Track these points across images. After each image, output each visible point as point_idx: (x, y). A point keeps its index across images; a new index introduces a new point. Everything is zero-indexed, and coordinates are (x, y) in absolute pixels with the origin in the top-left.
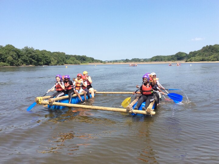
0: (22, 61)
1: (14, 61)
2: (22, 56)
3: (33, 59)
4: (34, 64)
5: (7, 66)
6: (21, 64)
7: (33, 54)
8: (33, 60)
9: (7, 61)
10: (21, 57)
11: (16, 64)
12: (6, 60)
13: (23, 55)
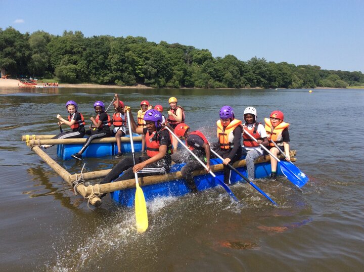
0: (246, 80)
1: (234, 80)
2: (246, 72)
3: (263, 77)
4: (264, 86)
5: (224, 87)
6: (244, 85)
7: (264, 69)
8: (262, 80)
9: (224, 80)
10: (245, 74)
11: (236, 86)
12: (223, 78)
13: (248, 71)
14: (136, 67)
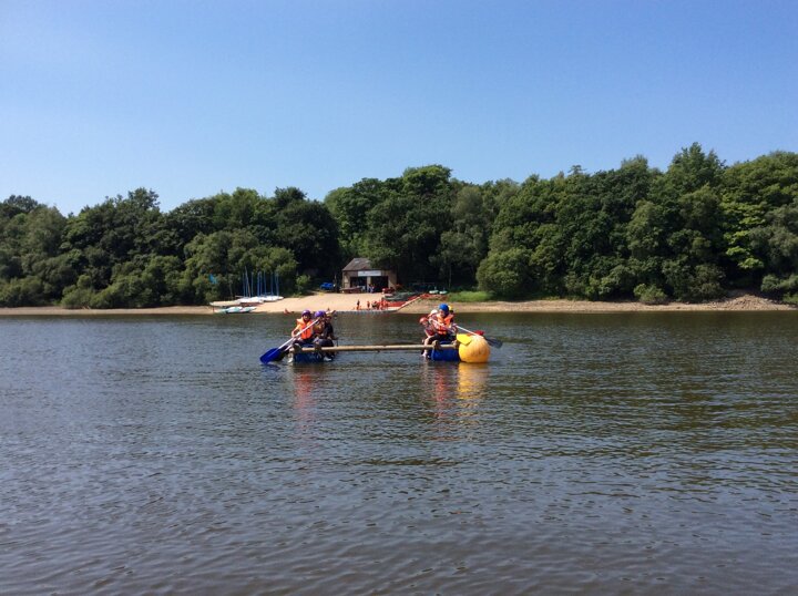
14: (727, 236)
